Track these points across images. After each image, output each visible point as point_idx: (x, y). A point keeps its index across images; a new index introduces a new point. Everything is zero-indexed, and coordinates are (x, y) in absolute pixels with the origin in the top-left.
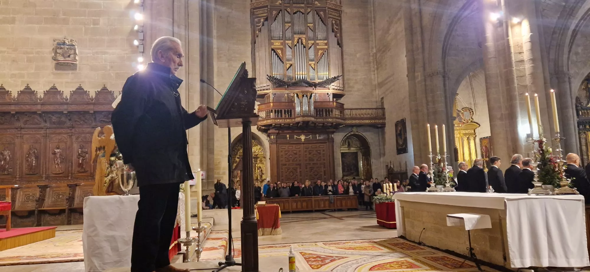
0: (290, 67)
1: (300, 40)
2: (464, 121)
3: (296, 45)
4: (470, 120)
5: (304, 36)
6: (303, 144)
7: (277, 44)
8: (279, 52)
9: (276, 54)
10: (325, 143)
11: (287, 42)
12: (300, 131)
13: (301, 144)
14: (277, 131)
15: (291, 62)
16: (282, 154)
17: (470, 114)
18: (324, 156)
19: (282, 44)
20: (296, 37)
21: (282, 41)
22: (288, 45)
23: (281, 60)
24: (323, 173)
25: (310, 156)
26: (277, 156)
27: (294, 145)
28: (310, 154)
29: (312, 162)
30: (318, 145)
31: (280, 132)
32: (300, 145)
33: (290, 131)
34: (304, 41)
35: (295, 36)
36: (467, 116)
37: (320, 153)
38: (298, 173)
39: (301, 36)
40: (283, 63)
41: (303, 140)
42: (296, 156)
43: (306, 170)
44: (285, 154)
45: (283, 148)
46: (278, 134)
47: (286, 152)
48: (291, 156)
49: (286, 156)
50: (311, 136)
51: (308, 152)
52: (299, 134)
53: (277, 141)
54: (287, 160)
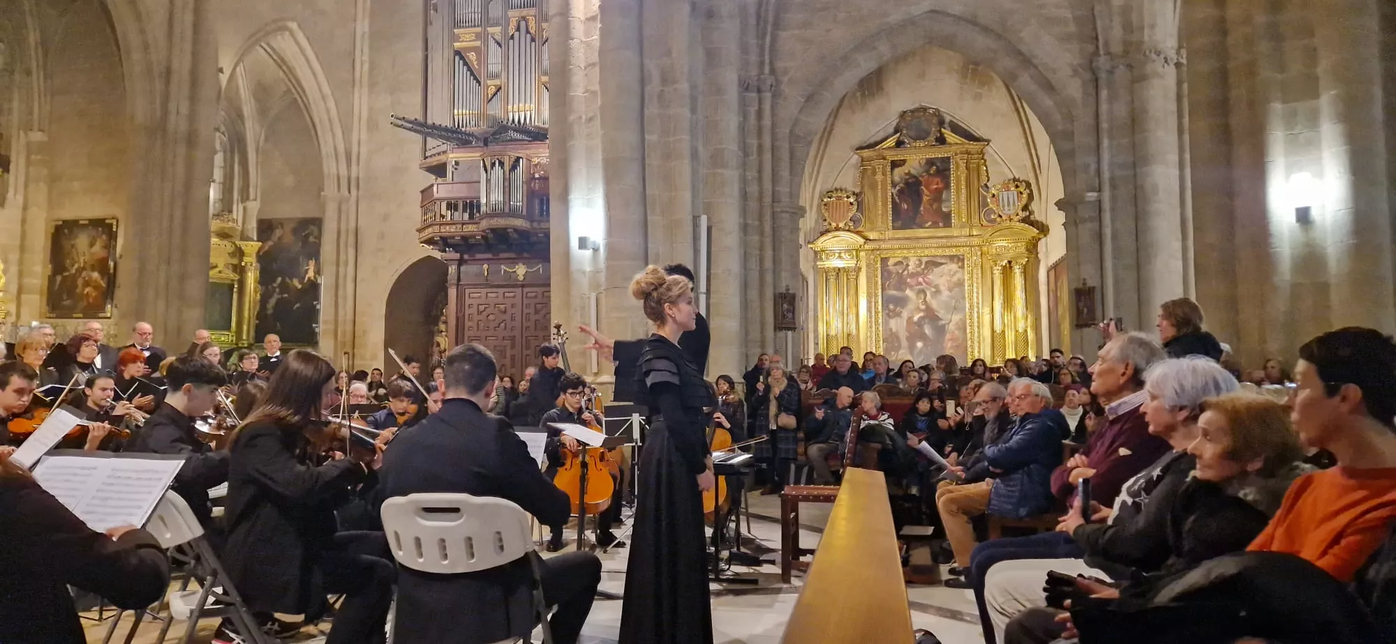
0: (495, 94)
1: (523, 24)
2: (999, 219)
3: (512, 37)
4: (1017, 215)
5: (533, 11)
6: (523, 286)
7: (466, 39)
8: (472, 56)
9: (465, 64)
11: (490, 30)
12: (513, 255)
13: (515, 286)
14: (457, 256)
15: (497, 82)
16: (471, 311)
17: (1019, 199)
19: (478, 37)
20: (514, 15)
21: (479, 30)
22: (494, 39)
23: (475, 78)
25: (537, 317)
26: (457, 318)
27: (501, 290)
28: (535, 312)
29: (539, 334)
31: (466, 257)
32: (514, 290)
33: (489, 256)
34: (532, 24)
35: (511, 13)
36: (1009, 205)
38: (506, 360)
39: (525, 12)
40: (480, 85)
41: (521, 278)
42: (504, 317)
43: (525, 352)
44: (480, 313)
45: (475, 297)
46: (461, 262)
47: (482, 308)
48: (491, 317)
49: (480, 317)
50: (540, 265)
51: (532, 306)
52: (514, 261)
53: (459, 279)
54: (481, 327)
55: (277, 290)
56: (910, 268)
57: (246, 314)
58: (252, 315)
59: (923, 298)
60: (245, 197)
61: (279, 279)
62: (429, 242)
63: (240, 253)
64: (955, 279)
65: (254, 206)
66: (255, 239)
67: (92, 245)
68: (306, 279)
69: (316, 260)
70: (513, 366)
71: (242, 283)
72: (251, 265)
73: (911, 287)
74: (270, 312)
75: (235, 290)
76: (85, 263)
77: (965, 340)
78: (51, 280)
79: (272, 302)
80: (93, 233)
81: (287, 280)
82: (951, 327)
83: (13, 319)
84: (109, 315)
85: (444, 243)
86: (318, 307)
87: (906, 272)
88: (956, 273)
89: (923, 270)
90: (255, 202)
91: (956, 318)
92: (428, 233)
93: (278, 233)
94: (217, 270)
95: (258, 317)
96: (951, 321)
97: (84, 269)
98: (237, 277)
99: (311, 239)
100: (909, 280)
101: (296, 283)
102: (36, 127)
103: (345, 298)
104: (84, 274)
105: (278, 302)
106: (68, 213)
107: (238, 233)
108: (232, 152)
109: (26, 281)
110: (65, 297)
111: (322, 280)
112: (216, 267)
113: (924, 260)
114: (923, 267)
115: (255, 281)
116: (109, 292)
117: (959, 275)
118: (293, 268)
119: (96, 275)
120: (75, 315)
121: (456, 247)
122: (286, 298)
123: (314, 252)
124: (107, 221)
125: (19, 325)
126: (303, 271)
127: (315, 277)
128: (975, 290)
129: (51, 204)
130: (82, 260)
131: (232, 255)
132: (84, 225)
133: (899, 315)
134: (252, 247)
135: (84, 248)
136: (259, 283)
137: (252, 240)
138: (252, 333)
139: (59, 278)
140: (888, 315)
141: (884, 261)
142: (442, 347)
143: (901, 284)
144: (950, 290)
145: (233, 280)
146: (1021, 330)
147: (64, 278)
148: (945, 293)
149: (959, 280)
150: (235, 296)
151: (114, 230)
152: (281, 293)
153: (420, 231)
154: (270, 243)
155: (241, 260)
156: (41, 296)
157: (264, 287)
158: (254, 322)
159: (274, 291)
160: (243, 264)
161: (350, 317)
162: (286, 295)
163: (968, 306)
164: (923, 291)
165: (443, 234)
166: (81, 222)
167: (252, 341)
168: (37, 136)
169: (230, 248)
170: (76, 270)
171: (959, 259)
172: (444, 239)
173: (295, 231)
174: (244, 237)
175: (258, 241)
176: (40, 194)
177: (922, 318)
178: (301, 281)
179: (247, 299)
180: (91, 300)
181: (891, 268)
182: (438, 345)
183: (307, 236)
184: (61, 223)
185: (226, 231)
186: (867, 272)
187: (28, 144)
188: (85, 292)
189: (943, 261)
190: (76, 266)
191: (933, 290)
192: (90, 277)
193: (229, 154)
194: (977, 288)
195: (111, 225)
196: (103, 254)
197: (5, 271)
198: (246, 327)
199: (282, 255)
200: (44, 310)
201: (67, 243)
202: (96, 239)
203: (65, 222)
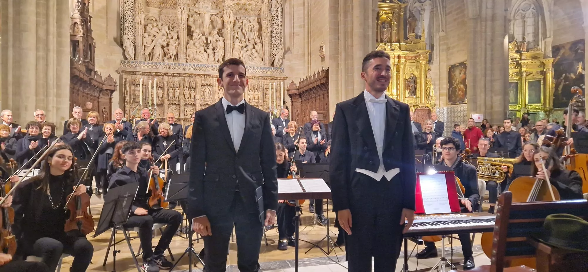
57: (548, 94)
58: (551, 94)
60: (545, 37)
61: (564, 75)
63: (543, 65)
65: (550, 40)
66: (551, 56)
67: (460, 73)
68: (578, 73)
69: (583, 63)
71: (545, 79)
72: (549, 70)
74: (560, 92)
75: (542, 83)
76: (459, 81)
78: (449, 89)
79: (561, 87)
80: (461, 68)
81: (568, 74)
84: (467, 102)
86: (584, 87)
90: (550, 38)
93: (562, 51)
94: (532, 75)
95: (554, 95)
98: (543, 77)
99: (579, 51)
101: (573, 76)
102: (441, 31)
104: (458, 86)
105: (564, 86)
106: (452, 63)
107: (543, 55)
108: (538, 16)
109: (441, 91)
110: (453, 96)
111: (586, 73)
112: (532, 73)
115: (552, 78)
116: (465, 92)
118: (571, 68)
119: (462, 86)
120: (456, 103)
122: (567, 84)
123: (581, 58)
124: (465, 63)
126: (576, 69)
127: (582, 72)
129: (448, 59)
130: (457, 81)
131: (540, 66)
132: (458, 66)
134: (550, 62)
135: (458, 74)
136: (554, 78)
137: (549, 57)
138: (552, 104)
139: (451, 89)
145: (540, 79)
147: (453, 88)
150: (542, 86)
151: (467, 66)
152: (565, 82)
154: (559, 57)
155: (544, 68)
156: (446, 96)
157: (556, 80)
158: (552, 98)
159: (562, 81)
160: (545, 70)
166: (457, 65)
167: (552, 107)
168: (442, 34)
169: (538, 63)
170: (456, 85)
173: (571, 49)
174: (545, 57)
175: (553, 57)
176: (444, 56)
178: (575, 75)
179: (548, 87)
180: (461, 96)
183: (578, 49)
184: (451, 67)
185: (536, 56)
187: (440, 37)
188: (459, 93)
190: (456, 83)
192: (460, 87)
193: (536, 18)
195: (466, 63)
196: (464, 76)
197: (434, 89)
198: (548, 101)
199: (564, 62)
200: (447, 102)
201: (453, 74)
202: (461, 71)
203: (452, 66)
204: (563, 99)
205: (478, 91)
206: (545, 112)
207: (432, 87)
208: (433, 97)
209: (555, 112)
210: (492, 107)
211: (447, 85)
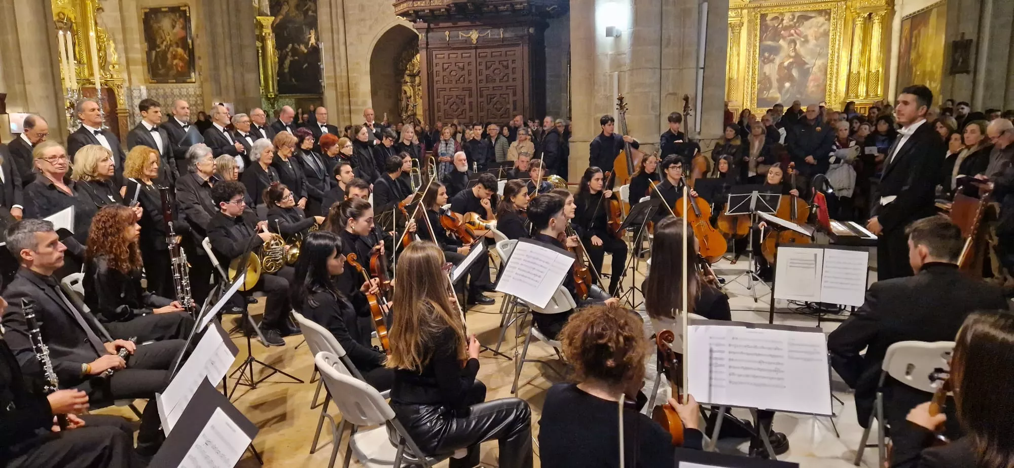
6: (476, 48)
10: (518, 45)
12: (468, 23)
13: (470, 48)
14: (426, 25)
16: (438, 68)
18: (513, 73)
24: (511, 106)
25: (488, 72)
26: (428, 73)
27: (460, 52)
28: (487, 68)
29: (491, 85)
30: (503, 50)
31: (432, 26)
32: (469, 51)
33: (449, 24)
37: (507, 67)
38: (467, 106)
41: (474, 41)
42: (463, 72)
43: (480, 100)
44: (444, 70)
45: (440, 57)
46: (428, 30)
47: (446, 66)
48: (453, 73)
49: (445, 73)
50: (489, 31)
51: (484, 64)
52: (468, 28)
53: (427, 44)
54: (446, 81)
55: (290, 54)
56: (784, 22)
57: (270, 73)
58: (274, 73)
59: (793, 46)
61: (290, 46)
62: (403, 14)
63: (260, 26)
64: (821, 30)
66: (269, 14)
67: (174, 27)
68: (310, 45)
69: (316, 32)
70: (471, 110)
71: (264, 48)
72: (269, 35)
73: (784, 38)
74: (286, 71)
75: (260, 55)
76: (171, 41)
77: (825, 80)
78: (148, 54)
79: (287, 63)
80: (173, 16)
81: (296, 46)
82: (815, 69)
83: (127, 84)
84: (194, 80)
85: (414, 15)
86: (322, 67)
87: (781, 26)
88: (823, 24)
89: (795, 23)
91: (819, 62)
92: (404, 7)
93: (285, 8)
95: (279, 74)
96: (815, 65)
97: (171, 45)
98: (260, 45)
99: (310, 13)
100: (782, 32)
101: (303, 48)
103: (340, 58)
104: (171, 49)
105: (291, 61)
107: (257, 9)
109: (131, 55)
110: (160, 66)
111: (322, 46)
113: (797, 15)
114: (795, 20)
115: (273, 47)
116: (191, 63)
117: (825, 27)
118: (300, 36)
119: (180, 50)
120: (170, 81)
121: (425, 19)
123: (313, 24)
124: (182, 8)
125: (132, 88)
126: (307, 38)
127: (316, 43)
128: (838, 38)
130: (168, 39)
132: (166, 12)
133: (772, 61)
134: (267, 21)
135: (168, 29)
136: (276, 48)
137: (266, 14)
138: (276, 88)
139: (154, 53)
140: (763, 61)
141: (763, 17)
142: (408, 94)
143: (776, 36)
144: (816, 39)
146: (873, 71)
147: (157, 52)
148: (812, 42)
149: (825, 30)
150: (260, 58)
151: (188, 15)
152: (293, 56)
153: (395, 5)
154: (280, 17)
155: (261, 31)
156: (143, 64)
157: (280, 51)
158: (276, 78)
159: (288, 55)
160: (264, 34)
161: (344, 74)
162: (296, 58)
163: (830, 51)
164: (794, 42)
165: (416, 9)
166: (163, 10)
167: (277, 93)
170: (166, 46)
171: (827, 13)
172: (416, 12)
173: (298, 7)
174: (261, 13)
175: (272, 15)
177: (791, 64)
178: (306, 47)
179: (269, 61)
180: (179, 69)
181: (768, 22)
182: (405, 93)
183: (308, 10)
184: (148, 10)
186: (748, 27)
188: (174, 63)
189: (813, 15)
190: (165, 43)
191: (803, 39)
192: (177, 52)
194: (840, 36)
195: (185, 11)
196: (182, 33)
197: (116, 49)
198: (271, 83)
199: (290, 25)
200: (147, 77)
201: (155, 26)
202: (176, 22)
203: (151, 9)
204: (291, 80)
205: (222, 62)
206: (268, 99)
207: (112, 45)
208: (117, 67)
209: (280, 100)
210: (244, 91)
211: (141, 43)
